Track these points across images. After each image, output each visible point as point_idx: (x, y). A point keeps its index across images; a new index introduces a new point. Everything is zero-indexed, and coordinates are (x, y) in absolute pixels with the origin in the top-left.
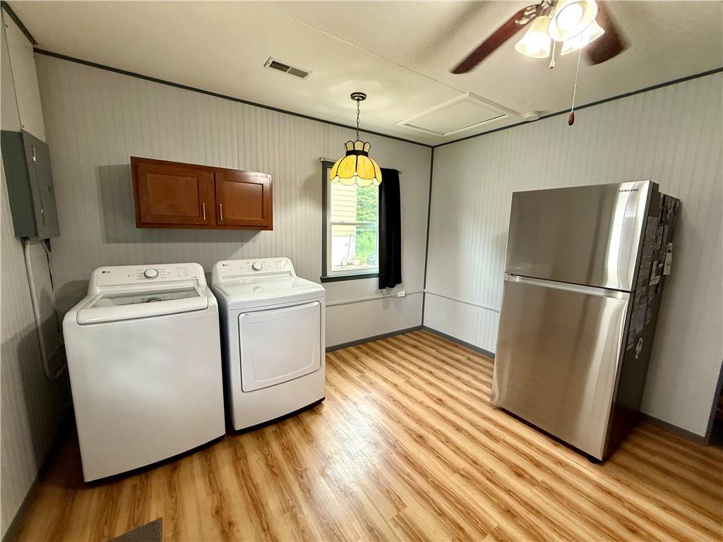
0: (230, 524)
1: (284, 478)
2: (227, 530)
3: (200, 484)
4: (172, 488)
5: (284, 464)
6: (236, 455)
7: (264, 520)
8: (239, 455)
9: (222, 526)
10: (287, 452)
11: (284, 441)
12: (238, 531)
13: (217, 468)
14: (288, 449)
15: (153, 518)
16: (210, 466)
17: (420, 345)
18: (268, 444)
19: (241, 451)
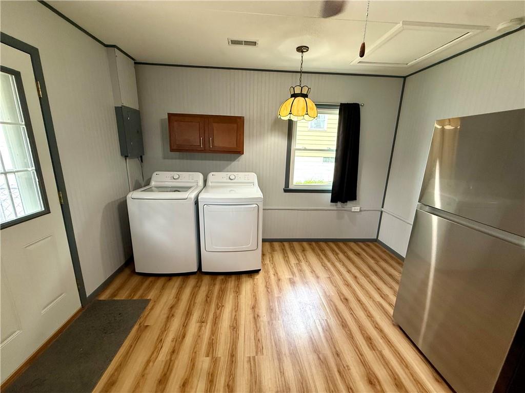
0: (173, 315)
1: (210, 306)
2: (170, 317)
3: (174, 291)
4: (163, 288)
5: (215, 298)
6: (197, 284)
7: (186, 321)
8: (198, 285)
9: (169, 314)
10: (221, 292)
11: (223, 286)
12: (174, 320)
13: (185, 287)
14: (222, 291)
15: (149, 298)
16: (183, 284)
17: (364, 254)
18: (215, 284)
19: (200, 284)
